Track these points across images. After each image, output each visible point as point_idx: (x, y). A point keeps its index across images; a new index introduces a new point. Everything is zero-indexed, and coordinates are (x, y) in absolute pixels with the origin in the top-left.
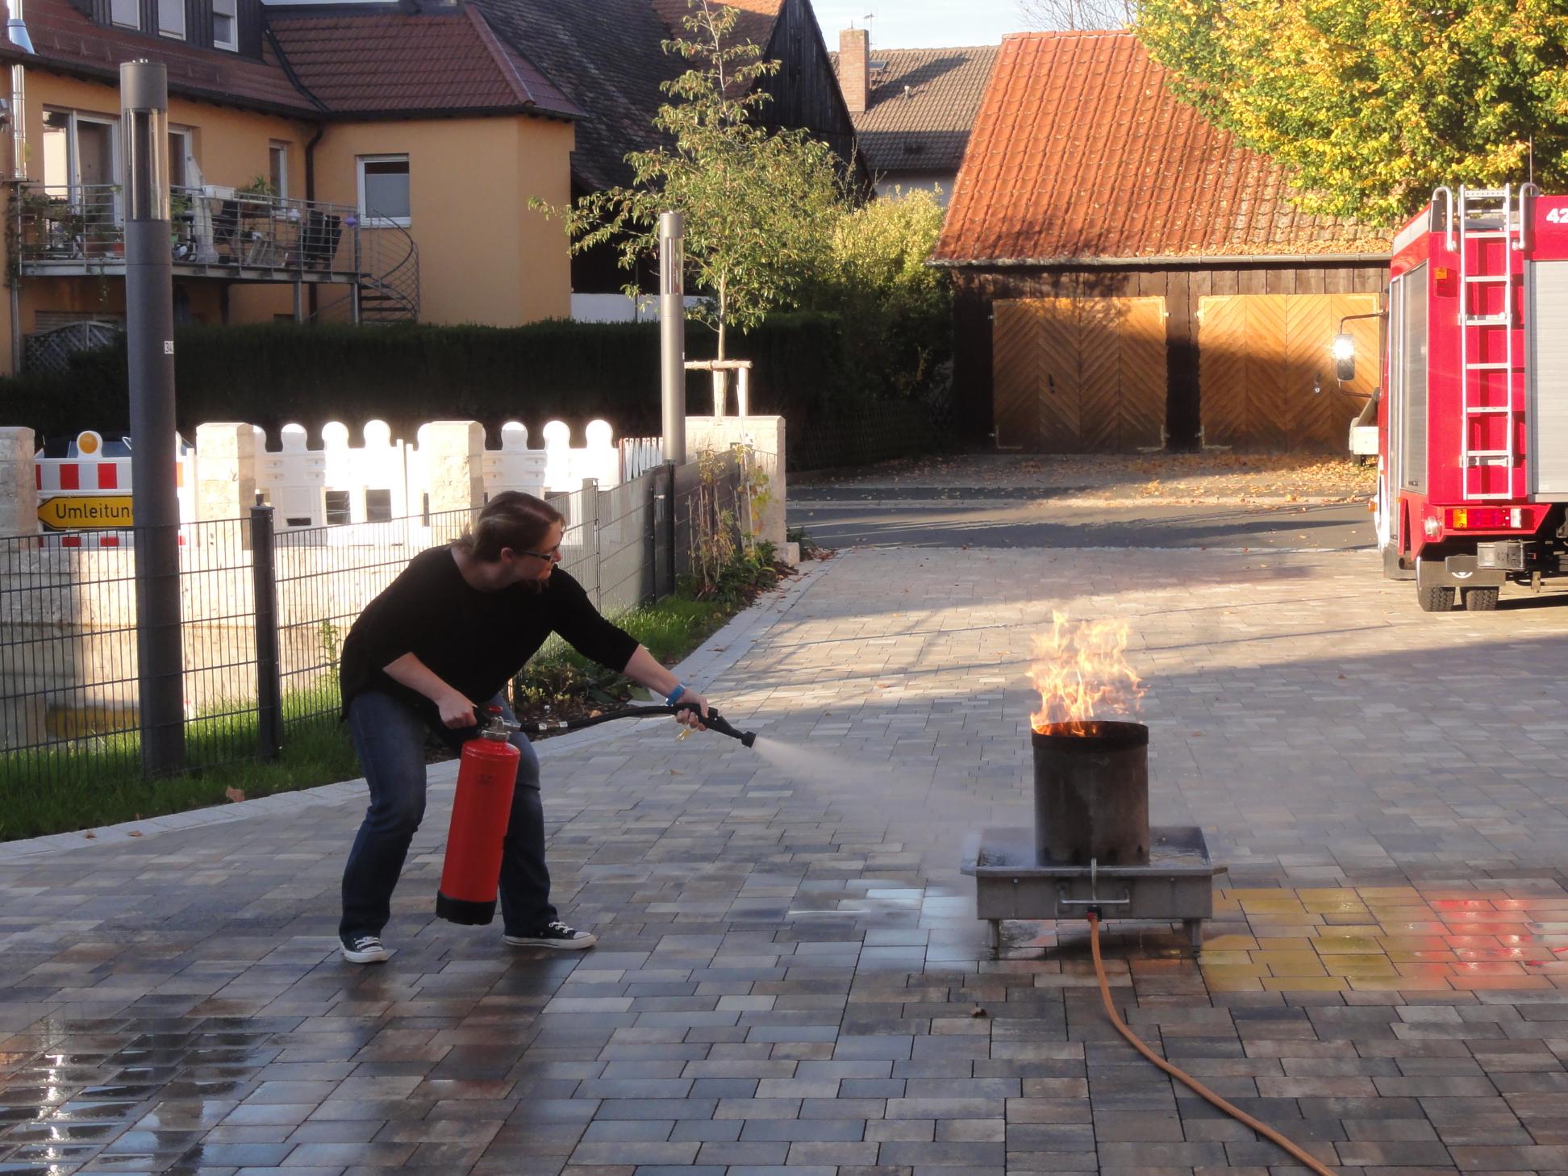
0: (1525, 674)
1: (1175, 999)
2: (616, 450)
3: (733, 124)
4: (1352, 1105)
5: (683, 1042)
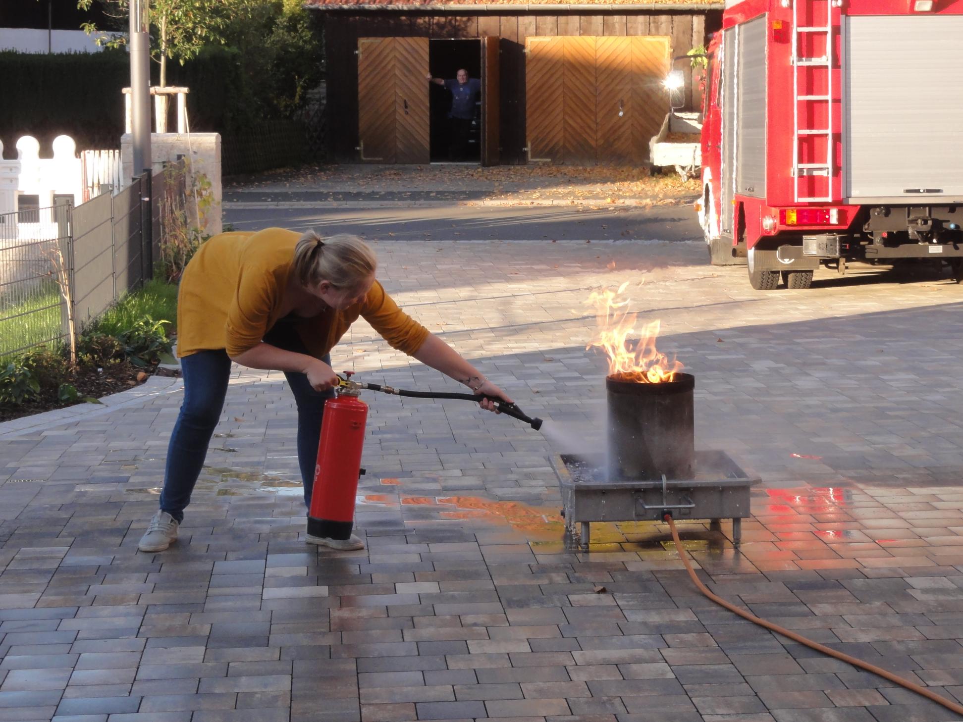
0: (858, 338)
1: (738, 577)
2: (79, 160)
4: (911, 645)
5: (388, 617)
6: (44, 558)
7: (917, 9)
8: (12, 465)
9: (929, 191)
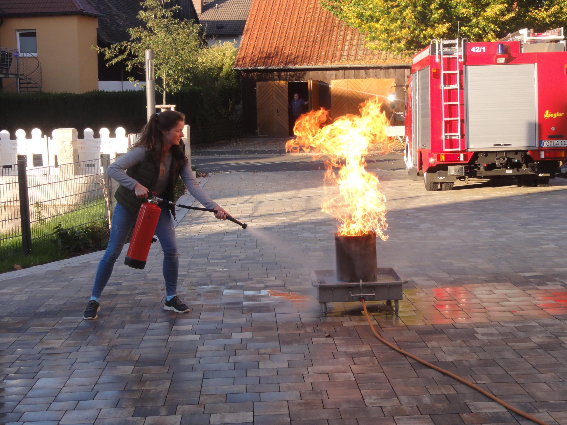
0: (472, 212)
1: (395, 328)
2: (127, 138)
3: (167, 18)
4: (472, 362)
5: (225, 350)
6: (72, 322)
7: (498, 62)
8: (71, 277)
9: (505, 145)
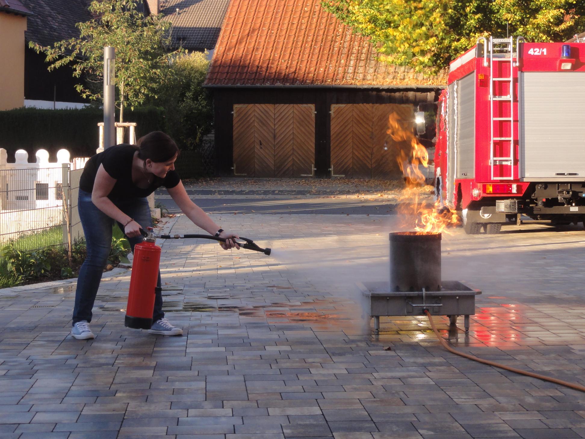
2: (72, 164)
3: (129, 10)
5: (262, 359)
7: (562, 68)
8: (35, 300)
9: (570, 174)
